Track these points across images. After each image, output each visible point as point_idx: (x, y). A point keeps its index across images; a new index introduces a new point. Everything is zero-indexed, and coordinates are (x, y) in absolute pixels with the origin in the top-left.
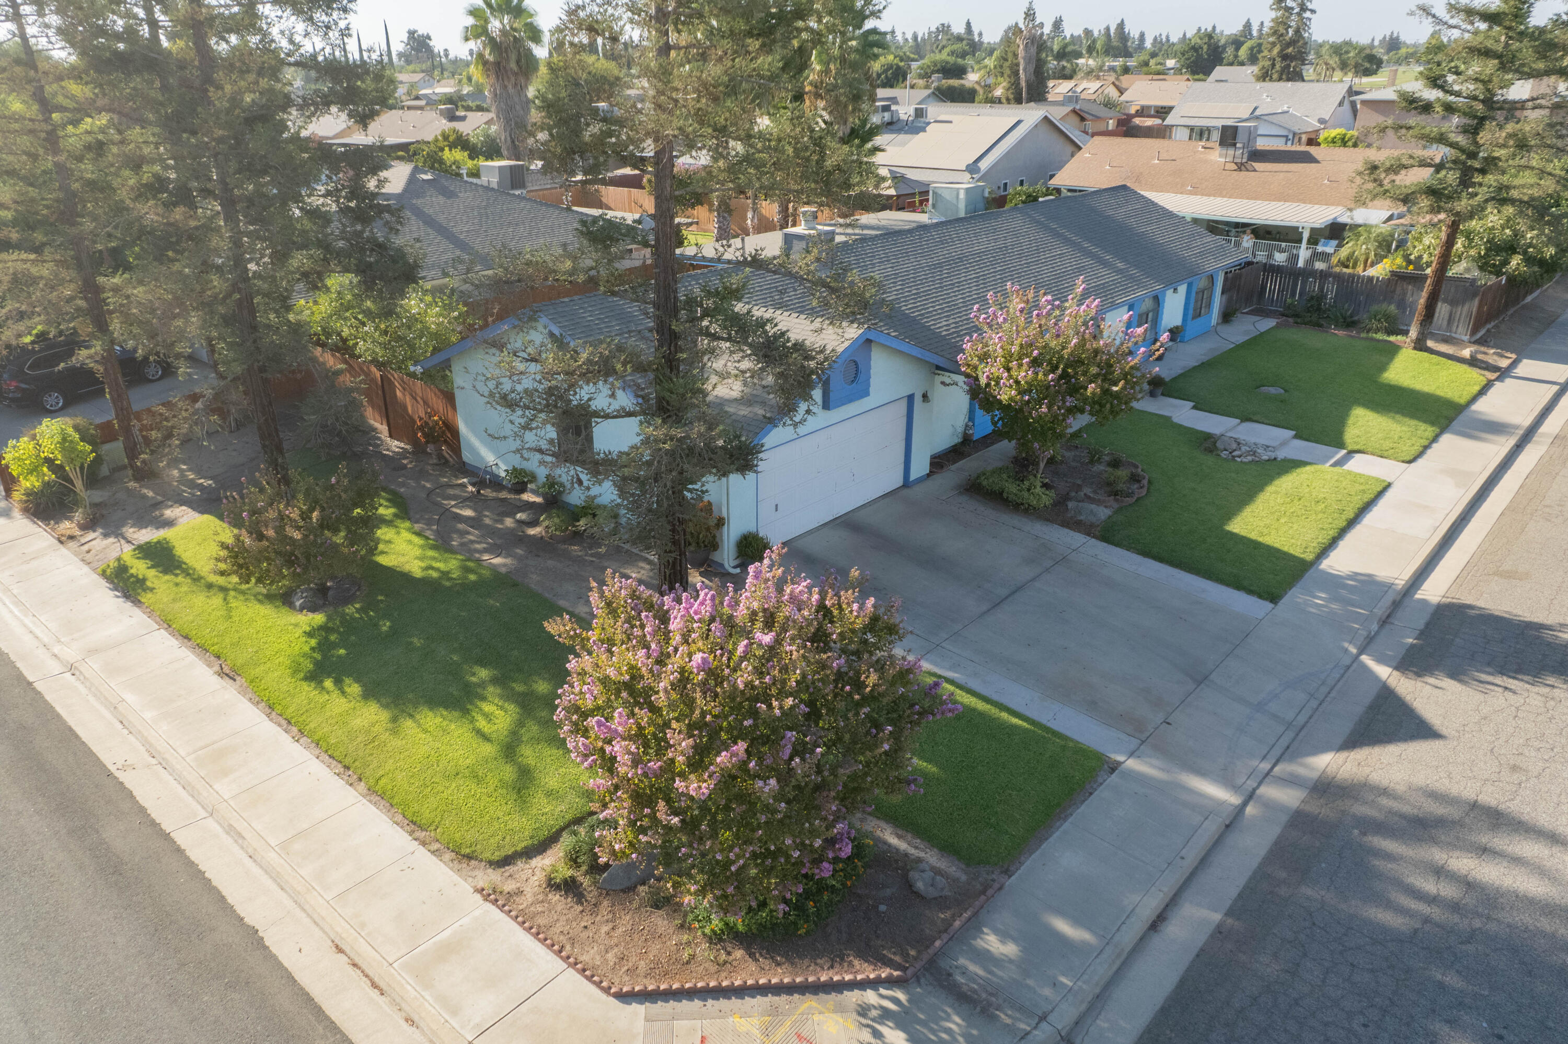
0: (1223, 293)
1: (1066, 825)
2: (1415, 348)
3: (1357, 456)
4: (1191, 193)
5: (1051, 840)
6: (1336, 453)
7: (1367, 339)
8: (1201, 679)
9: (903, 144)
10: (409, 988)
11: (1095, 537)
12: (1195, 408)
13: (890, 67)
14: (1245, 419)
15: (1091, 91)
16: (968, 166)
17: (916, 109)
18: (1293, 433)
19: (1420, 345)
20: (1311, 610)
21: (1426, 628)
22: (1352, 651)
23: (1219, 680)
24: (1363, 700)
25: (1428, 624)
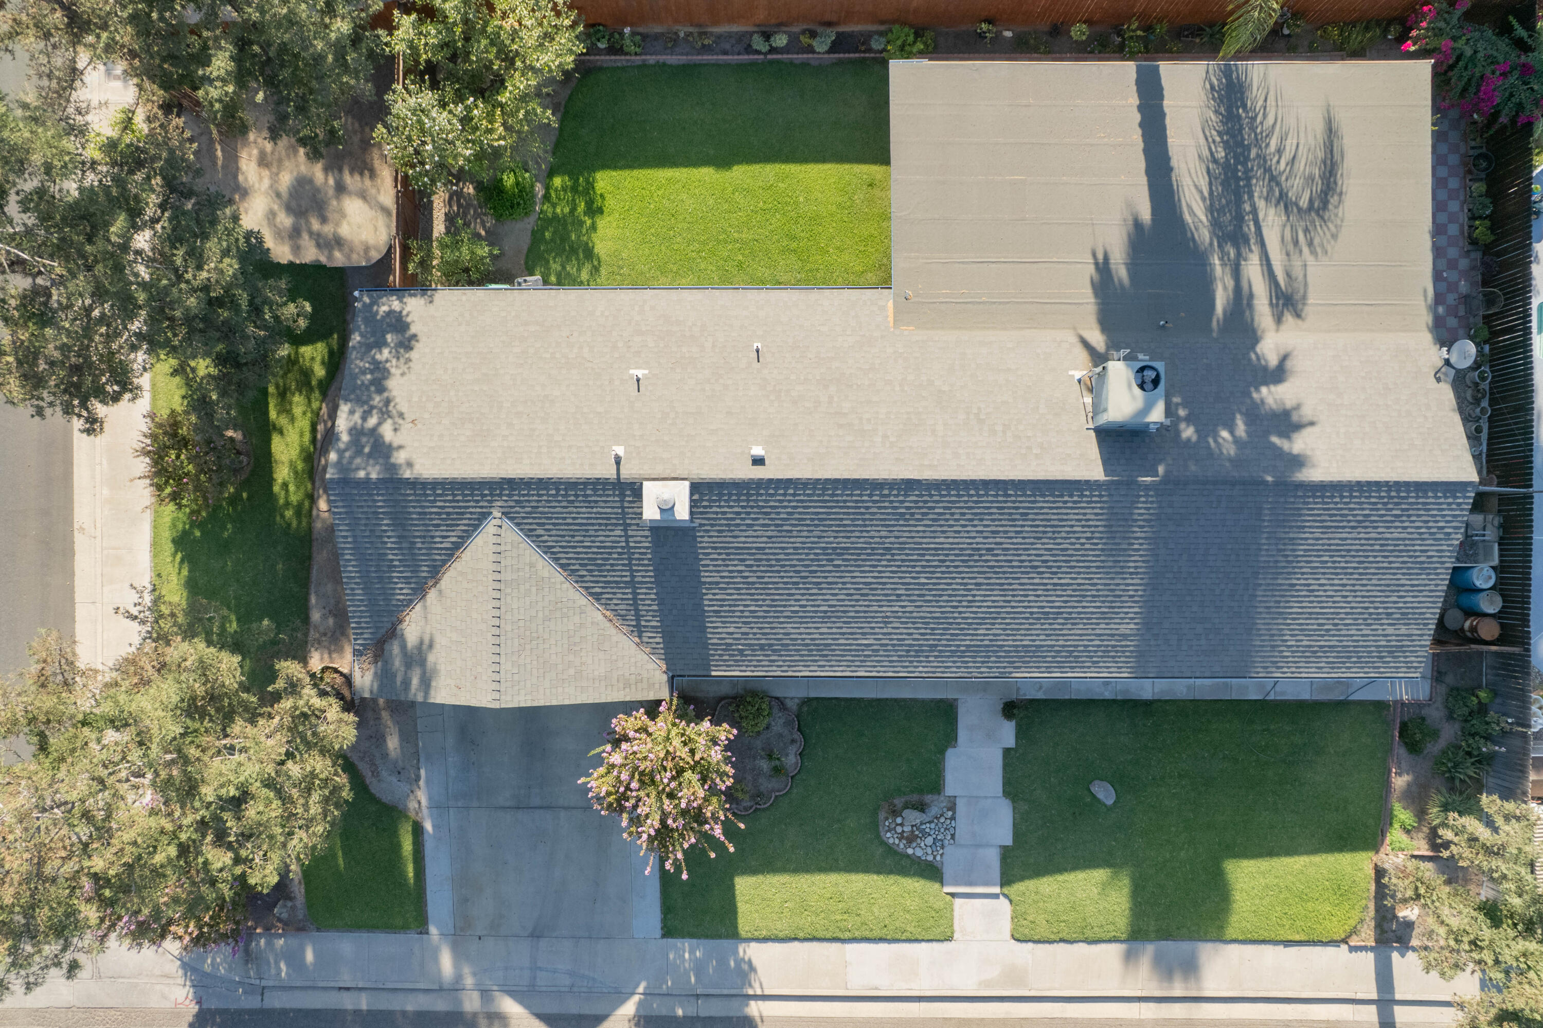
1: (366, 935)
3: (1001, 901)
6: (990, 883)
8: (536, 935)
12: (1006, 751)
14: (1012, 796)
18: (1010, 843)
20: (671, 956)
21: (705, 1018)
22: (641, 989)
23: (543, 943)
24: (587, 1010)
25: (710, 1018)
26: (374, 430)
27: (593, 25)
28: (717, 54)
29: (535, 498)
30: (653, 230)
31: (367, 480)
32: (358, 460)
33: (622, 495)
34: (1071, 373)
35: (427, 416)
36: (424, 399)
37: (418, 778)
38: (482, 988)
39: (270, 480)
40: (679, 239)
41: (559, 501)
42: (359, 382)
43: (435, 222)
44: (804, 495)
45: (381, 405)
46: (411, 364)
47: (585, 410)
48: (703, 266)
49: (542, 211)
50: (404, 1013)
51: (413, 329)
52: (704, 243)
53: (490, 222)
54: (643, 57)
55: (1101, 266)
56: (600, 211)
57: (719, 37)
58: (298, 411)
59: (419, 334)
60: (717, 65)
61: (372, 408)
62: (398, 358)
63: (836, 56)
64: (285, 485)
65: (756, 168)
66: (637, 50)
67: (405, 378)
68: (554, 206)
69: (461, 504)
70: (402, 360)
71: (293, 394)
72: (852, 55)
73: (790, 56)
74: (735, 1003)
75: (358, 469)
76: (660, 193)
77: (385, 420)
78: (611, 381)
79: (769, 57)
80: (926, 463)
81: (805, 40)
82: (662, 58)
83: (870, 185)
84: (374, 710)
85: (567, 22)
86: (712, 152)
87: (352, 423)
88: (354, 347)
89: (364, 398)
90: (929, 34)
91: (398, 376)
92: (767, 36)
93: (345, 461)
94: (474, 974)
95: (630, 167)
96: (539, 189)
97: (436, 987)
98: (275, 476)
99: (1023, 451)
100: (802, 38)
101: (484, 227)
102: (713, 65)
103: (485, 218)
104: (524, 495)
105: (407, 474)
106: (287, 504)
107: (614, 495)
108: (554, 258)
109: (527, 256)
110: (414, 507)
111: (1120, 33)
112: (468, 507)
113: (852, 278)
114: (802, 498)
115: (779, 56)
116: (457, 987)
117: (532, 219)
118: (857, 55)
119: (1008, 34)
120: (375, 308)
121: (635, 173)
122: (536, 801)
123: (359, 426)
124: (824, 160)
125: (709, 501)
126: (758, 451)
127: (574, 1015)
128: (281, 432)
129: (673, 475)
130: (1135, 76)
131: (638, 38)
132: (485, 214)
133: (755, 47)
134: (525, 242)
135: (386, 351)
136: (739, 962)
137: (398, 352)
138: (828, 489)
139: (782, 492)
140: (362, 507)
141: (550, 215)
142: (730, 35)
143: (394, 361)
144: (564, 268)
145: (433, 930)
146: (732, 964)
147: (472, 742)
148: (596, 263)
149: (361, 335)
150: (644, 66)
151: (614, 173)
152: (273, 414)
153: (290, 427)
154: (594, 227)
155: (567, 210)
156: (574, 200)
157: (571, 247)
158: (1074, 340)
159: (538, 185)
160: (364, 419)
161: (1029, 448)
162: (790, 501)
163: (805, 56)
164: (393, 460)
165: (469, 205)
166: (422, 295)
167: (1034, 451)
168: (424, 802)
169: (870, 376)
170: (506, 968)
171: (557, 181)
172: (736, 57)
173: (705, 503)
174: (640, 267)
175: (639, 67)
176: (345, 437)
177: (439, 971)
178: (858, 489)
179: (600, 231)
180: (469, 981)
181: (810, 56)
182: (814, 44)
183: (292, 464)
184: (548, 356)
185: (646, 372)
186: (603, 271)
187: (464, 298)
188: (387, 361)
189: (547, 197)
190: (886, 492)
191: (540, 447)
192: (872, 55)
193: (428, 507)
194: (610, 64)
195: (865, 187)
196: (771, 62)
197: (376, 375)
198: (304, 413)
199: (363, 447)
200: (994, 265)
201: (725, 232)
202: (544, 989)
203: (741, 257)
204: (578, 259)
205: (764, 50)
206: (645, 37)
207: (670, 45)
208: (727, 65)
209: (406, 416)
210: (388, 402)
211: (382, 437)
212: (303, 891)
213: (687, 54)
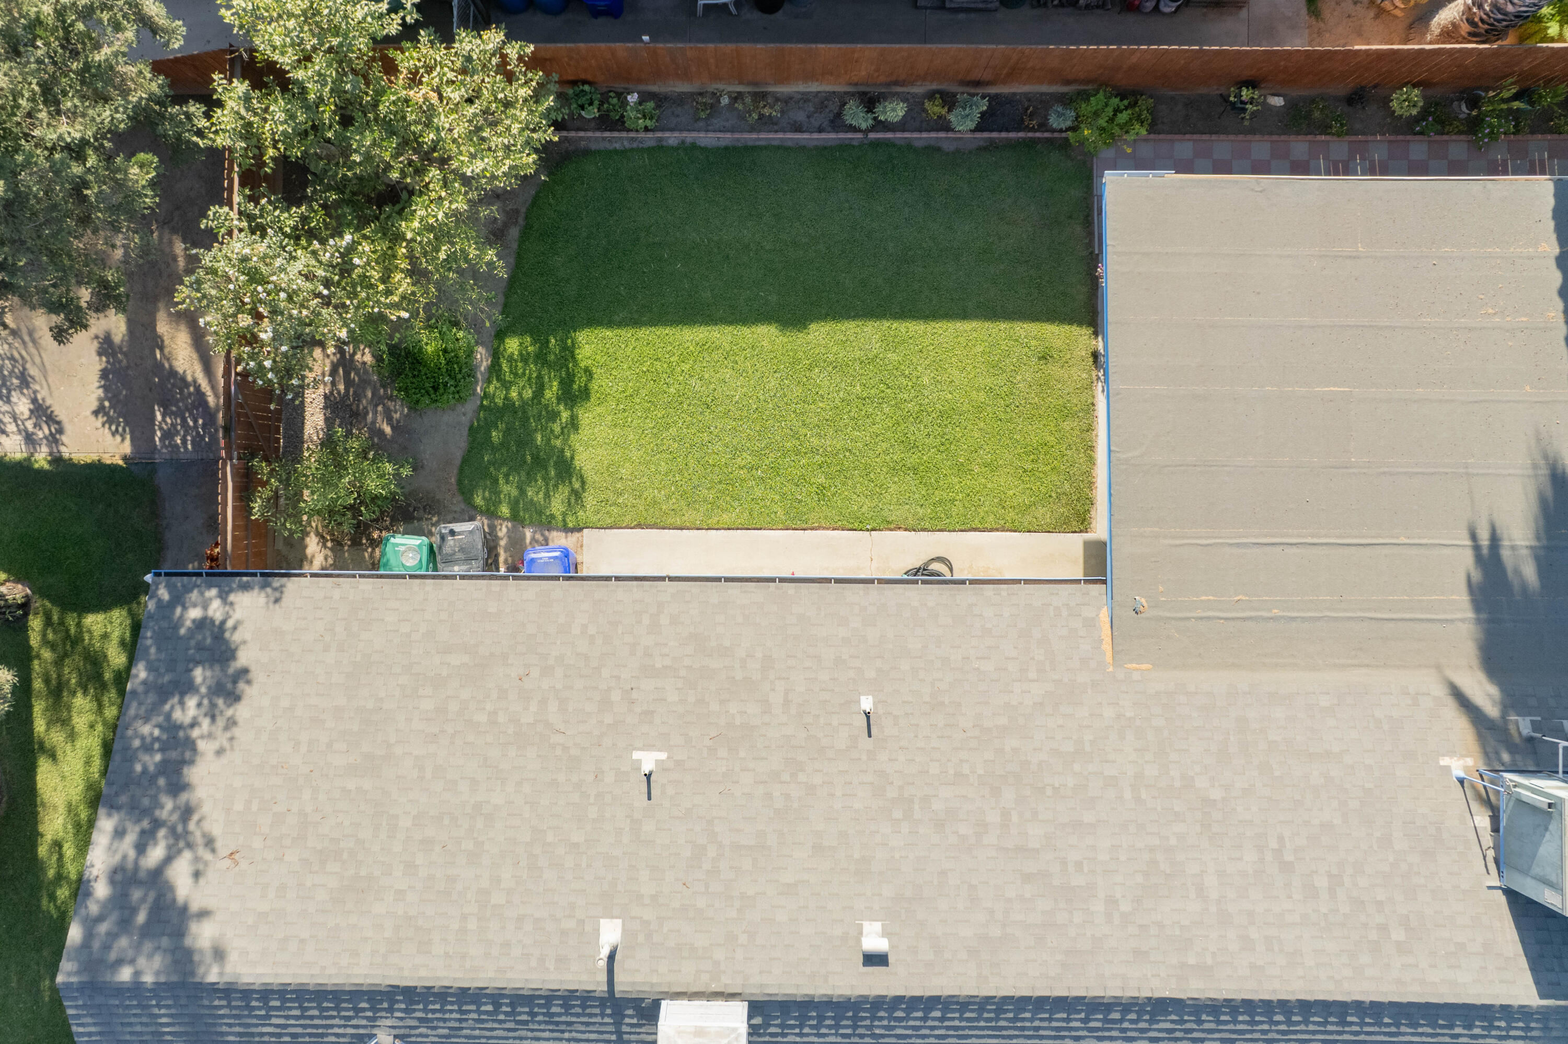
26: (157, 873)
27: (574, 83)
28: (784, 131)
29: (455, 1015)
30: (673, 431)
31: (136, 987)
32: (123, 942)
33: (618, 1016)
34: (1444, 761)
35: (257, 843)
36: (254, 807)
39: (34, 836)
40: (719, 447)
41: (501, 1022)
42: (138, 768)
43: (309, 410)
44: (961, 1019)
45: (175, 817)
46: (236, 731)
47: (550, 838)
48: (758, 492)
49: (486, 395)
51: (243, 658)
52: (759, 454)
53: (400, 411)
54: (659, 134)
55: (1485, 551)
56: (585, 394)
57: (787, 100)
58: (80, 722)
59: (253, 668)
60: (782, 148)
61: (157, 824)
62: (213, 718)
63: (986, 135)
64: (57, 845)
65: (850, 327)
66: (648, 123)
67: (224, 760)
68: (507, 386)
69: (316, 1022)
70: (221, 722)
71: (74, 693)
72: (1012, 135)
73: (907, 135)
75: (120, 962)
76: (685, 367)
77: (179, 852)
78: (598, 776)
79: (872, 135)
80: (1192, 961)
81: (935, 109)
82: (689, 136)
83: (1044, 358)
85: (523, 92)
86: (773, 298)
87: (118, 858)
88: (134, 692)
89: (146, 802)
90: (1145, 103)
91: (210, 756)
92: (870, 102)
93: (96, 945)
95: (635, 322)
96: (482, 356)
98: (41, 828)
99: (1373, 935)
100: (928, 105)
101: (390, 420)
102: (778, 148)
103: (391, 404)
104: (434, 1011)
105: (212, 976)
106: (60, 877)
107: (603, 1015)
108: (507, 476)
109: (461, 470)
110: (230, 1025)
111: (1474, 103)
112: (332, 1026)
113: (1011, 515)
114: (957, 1023)
115: (889, 135)
117: (470, 407)
118: (1021, 135)
119: (1278, 101)
120: (179, 610)
121: (644, 333)
123: (130, 865)
124: (964, 315)
125: (781, 1026)
126: (874, 942)
128: (53, 756)
129: (714, 987)
130: (1551, 202)
131: (650, 105)
132: (391, 398)
133: (849, 120)
134: (458, 445)
135: (191, 702)
137: (213, 705)
138: (1007, 1011)
139: (920, 1014)
140: (130, 1024)
141: (499, 401)
142: (805, 98)
143: (206, 723)
144: (522, 492)
148: (577, 485)
149: (150, 668)
150: (660, 148)
151: (609, 333)
152: (40, 725)
153: (68, 747)
154: (574, 424)
155: (528, 393)
156: (540, 377)
157: (536, 458)
158: (1440, 691)
159: (480, 349)
160: (141, 848)
161: (1383, 929)
162: (932, 1028)
163: (933, 135)
164: (188, 942)
165: (365, 382)
166: (263, 587)
167: (1394, 936)
169: (1077, 767)
171: (512, 345)
172: (815, 136)
173: (772, 1030)
174: (650, 494)
175: (650, 150)
176: (101, 890)
178: (1064, 1011)
179: (585, 432)
181: (942, 135)
182: (952, 117)
183: (70, 808)
184: (482, 718)
185: (663, 756)
186: (590, 499)
187: (337, 594)
188: (194, 724)
189: (495, 369)
190: (1116, 1016)
191: (464, 917)
192: (1047, 135)
193: (257, 1025)
194: (602, 146)
195: (1035, 360)
196: (876, 144)
197: (173, 755)
198: (92, 726)
199: (134, 911)
200: (1294, 550)
201: (795, 435)
203: (822, 480)
204: (546, 479)
205: (864, 126)
206: (660, 100)
207: (703, 115)
208: (801, 149)
209: (218, 844)
210: (187, 812)
211: (171, 888)
213: (732, 130)
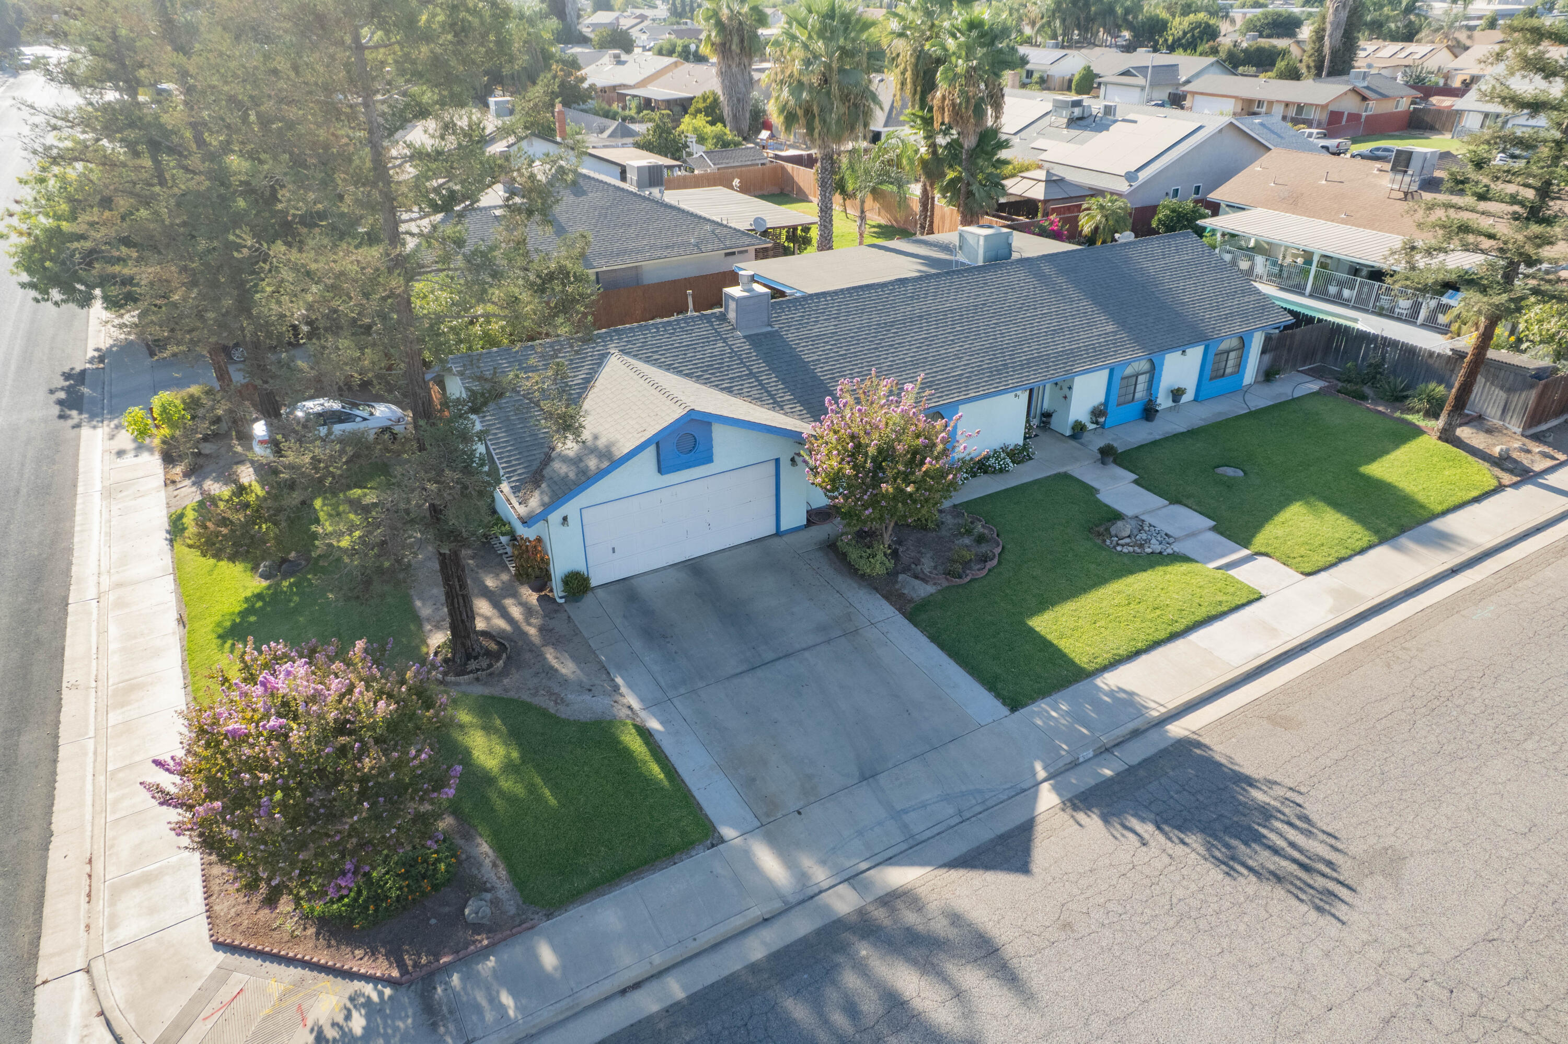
0: (1263, 352)
1: (631, 887)
2: (1440, 438)
3: (1261, 560)
4: (1343, 222)
5: (606, 897)
6: (1233, 551)
7: (1399, 419)
8: (868, 775)
9: (1083, 142)
10: (101, 902)
11: (904, 614)
12: (1136, 482)
13: (1199, 25)
14: (1175, 500)
15: (1417, 56)
16: (1127, 173)
17: (1106, 107)
18: (1212, 523)
19: (1447, 436)
20: (1039, 722)
21: (1139, 764)
22: (1041, 774)
23: (883, 779)
24: (1002, 827)
25: (1145, 760)
37: (616, 688)
38: (845, 875)
50: (753, 968)
74: (1153, 735)
84: (531, 651)
94: (823, 862)
97: (778, 905)
116: (810, 892)
122: (770, 656)
127: (992, 841)
136: (1111, 694)
145: (728, 832)
146: (1106, 699)
147: (664, 637)
168: (636, 704)
170: (860, 833)
177: (769, 881)
180: (820, 875)
202: (928, 834)
212: (503, 873)
